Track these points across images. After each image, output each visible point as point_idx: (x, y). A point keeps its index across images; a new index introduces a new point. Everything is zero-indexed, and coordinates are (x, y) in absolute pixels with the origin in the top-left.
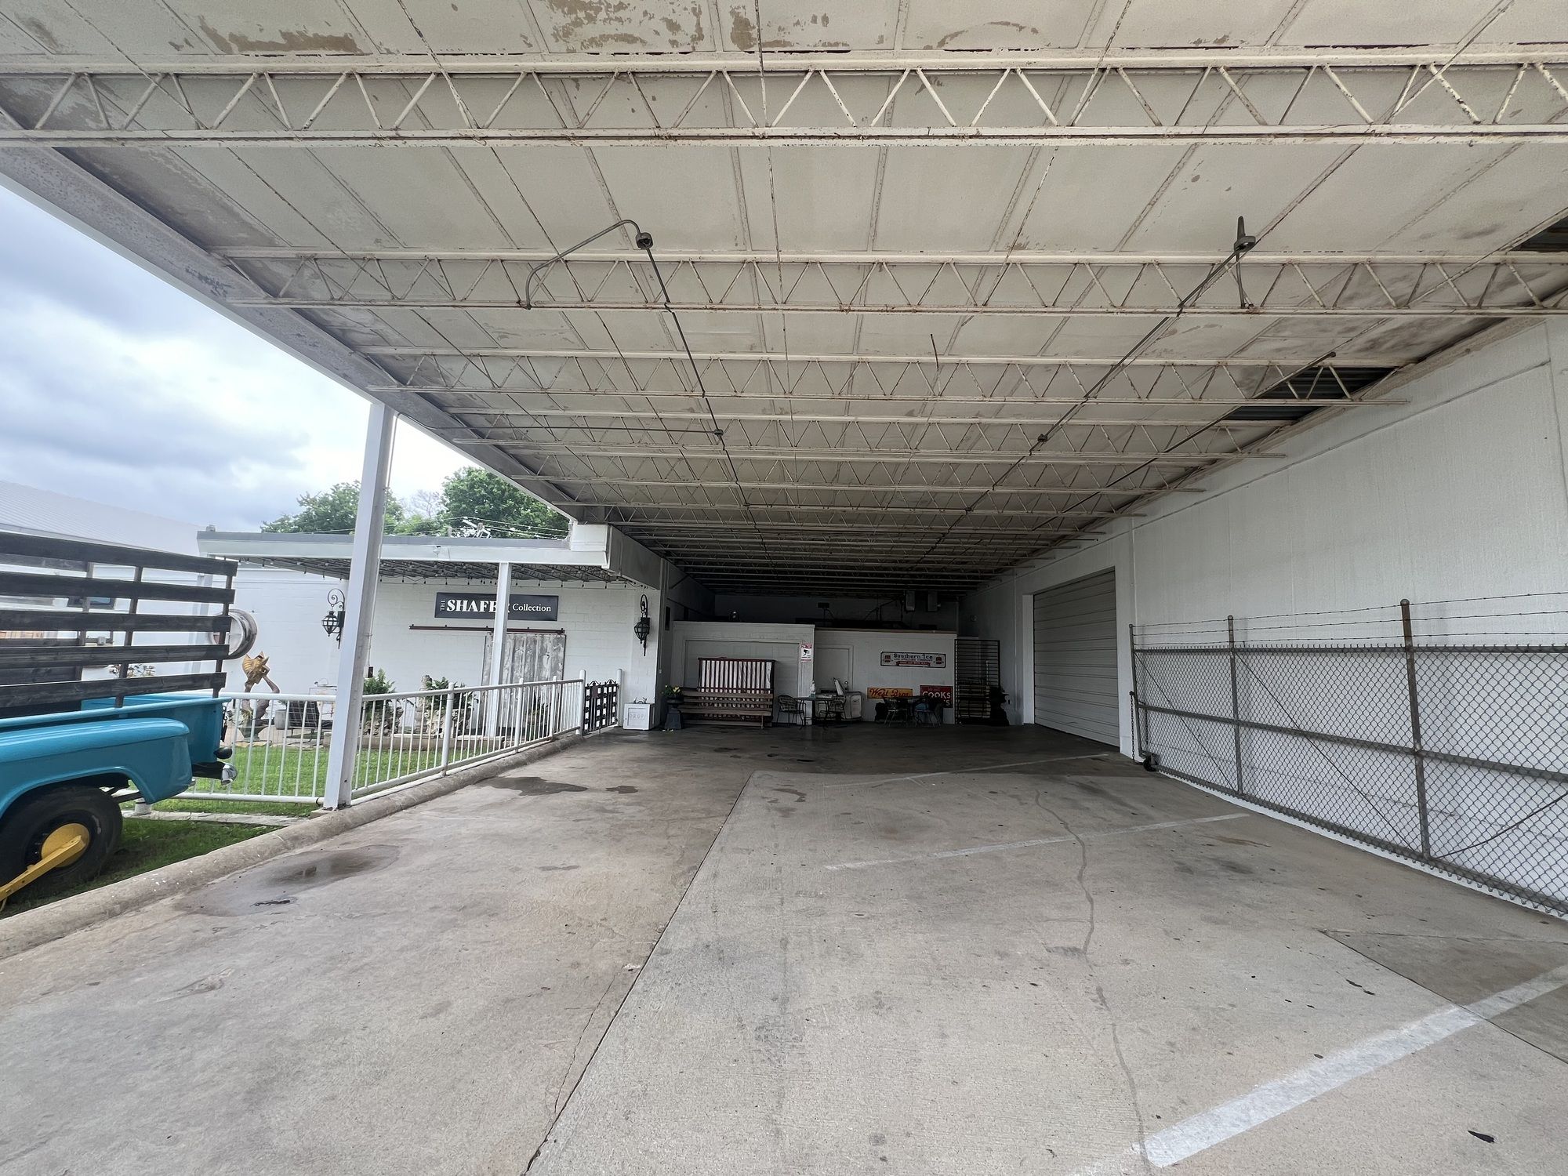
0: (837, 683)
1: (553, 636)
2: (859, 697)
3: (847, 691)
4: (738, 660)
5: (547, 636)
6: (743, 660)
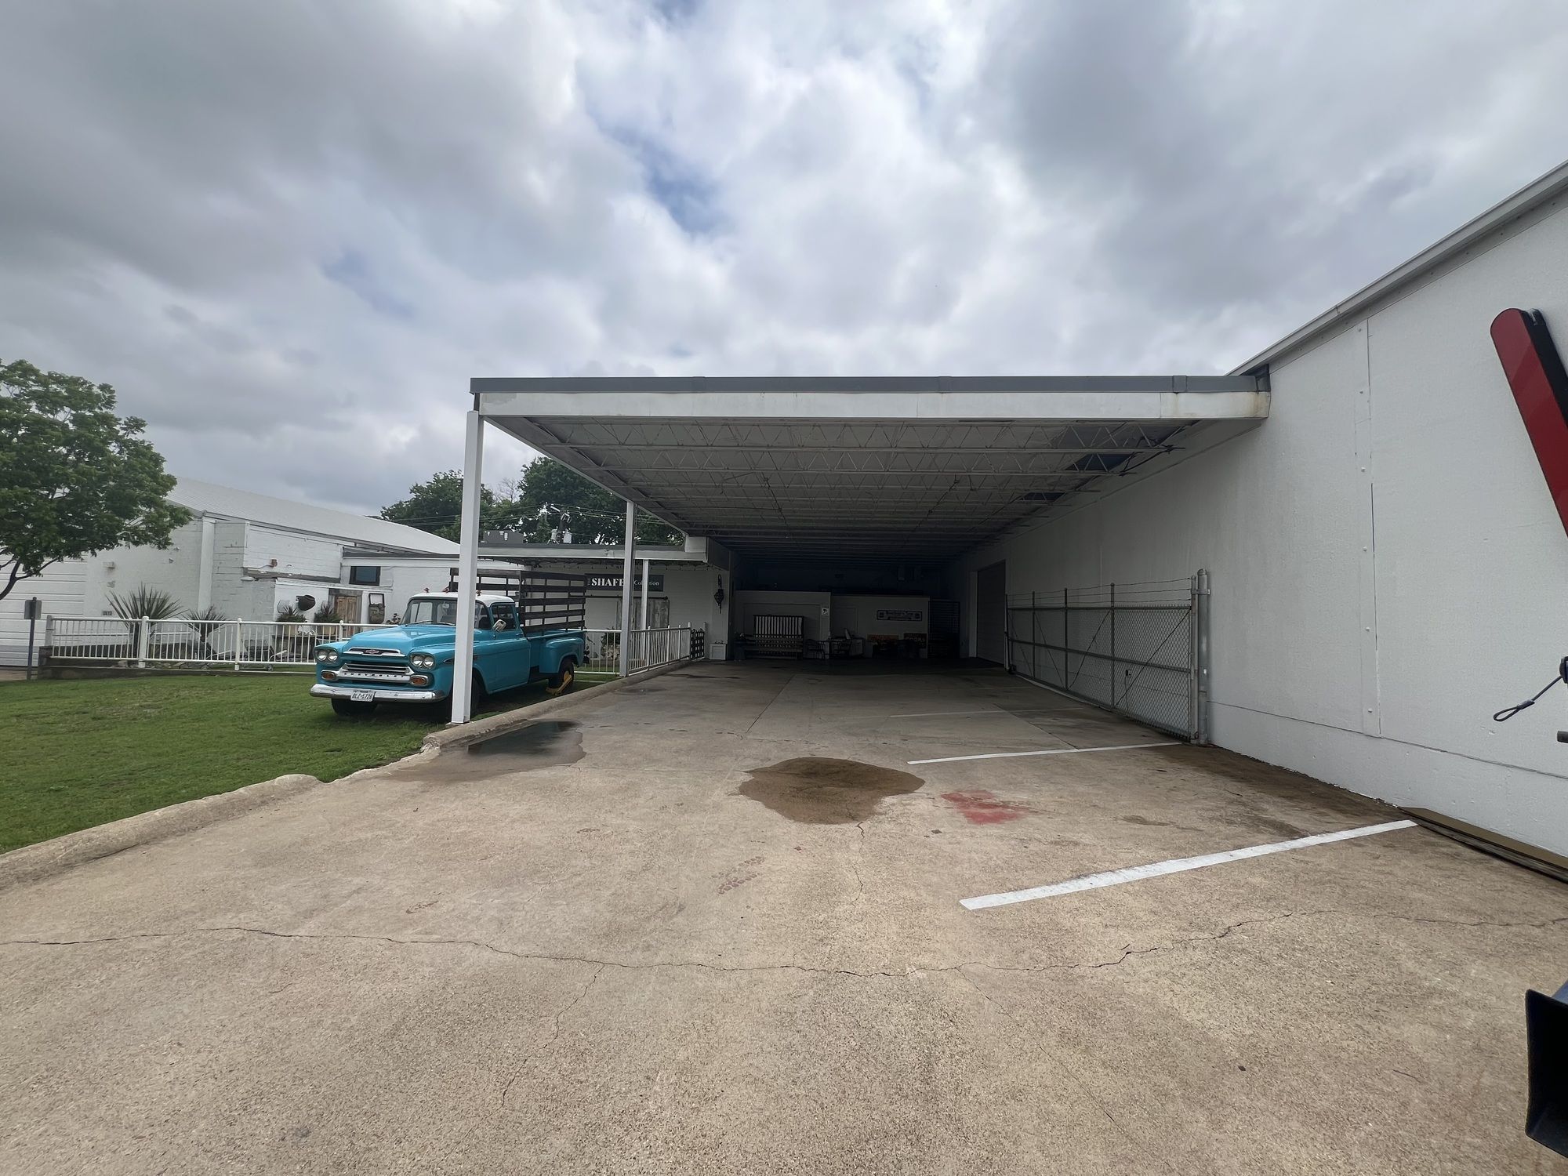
0: (846, 632)
1: (660, 601)
2: (861, 641)
3: (853, 637)
4: (780, 616)
5: (657, 601)
6: (783, 616)
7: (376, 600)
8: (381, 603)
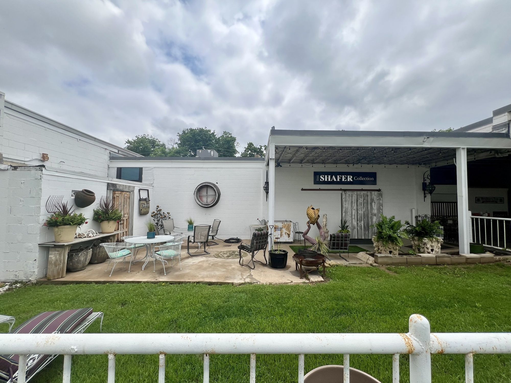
1: (376, 193)
5: (373, 193)
7: (144, 195)
8: (147, 197)
